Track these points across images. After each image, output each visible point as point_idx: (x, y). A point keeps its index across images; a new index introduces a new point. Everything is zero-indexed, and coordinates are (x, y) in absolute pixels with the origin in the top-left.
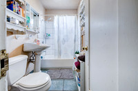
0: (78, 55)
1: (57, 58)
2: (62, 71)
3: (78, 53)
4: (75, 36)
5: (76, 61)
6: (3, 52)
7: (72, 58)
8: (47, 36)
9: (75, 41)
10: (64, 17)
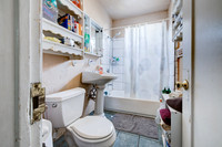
0: (166, 97)
1: (128, 97)
2: (136, 120)
3: (168, 92)
4: (163, 59)
5: (163, 106)
6: (36, 86)
7: (156, 99)
8: (114, 61)
9: (162, 69)
10: (142, 27)
